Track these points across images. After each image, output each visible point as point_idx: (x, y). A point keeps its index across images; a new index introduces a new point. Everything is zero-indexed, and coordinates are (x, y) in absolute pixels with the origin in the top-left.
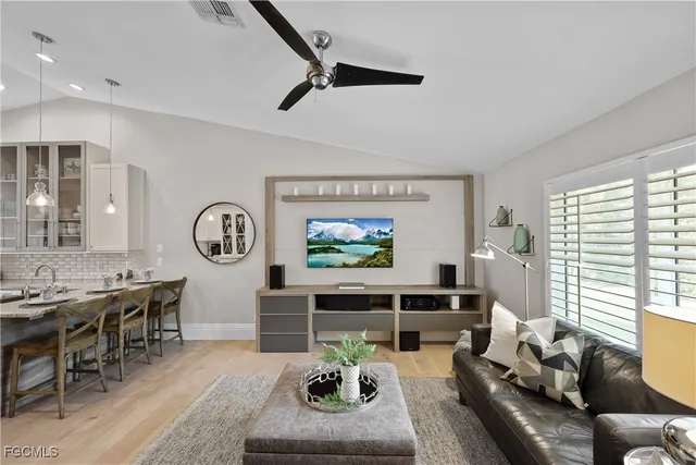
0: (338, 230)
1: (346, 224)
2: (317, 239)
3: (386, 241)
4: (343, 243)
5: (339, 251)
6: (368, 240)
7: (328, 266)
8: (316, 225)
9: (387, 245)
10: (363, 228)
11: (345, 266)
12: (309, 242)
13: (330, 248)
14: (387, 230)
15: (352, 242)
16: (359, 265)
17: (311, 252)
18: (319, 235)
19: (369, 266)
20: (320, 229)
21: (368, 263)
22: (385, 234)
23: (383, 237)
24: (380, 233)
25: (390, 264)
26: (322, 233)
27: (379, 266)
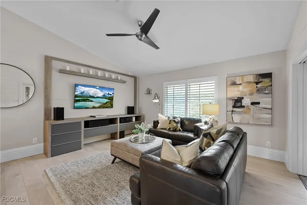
0: (91, 91)
1: (95, 89)
2: (80, 95)
3: (111, 97)
4: (93, 97)
5: (91, 101)
6: (104, 97)
7: (86, 108)
8: (80, 88)
9: (111, 99)
10: (102, 92)
11: (94, 108)
12: (76, 96)
13: (87, 99)
14: (111, 93)
15: (98, 97)
16: (99, 107)
17: (76, 101)
18: (82, 93)
19: (103, 108)
20: (82, 90)
21: (103, 106)
22: (111, 95)
23: (110, 96)
24: (109, 94)
25: (112, 107)
26: (84, 92)
27: (107, 108)
